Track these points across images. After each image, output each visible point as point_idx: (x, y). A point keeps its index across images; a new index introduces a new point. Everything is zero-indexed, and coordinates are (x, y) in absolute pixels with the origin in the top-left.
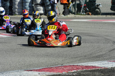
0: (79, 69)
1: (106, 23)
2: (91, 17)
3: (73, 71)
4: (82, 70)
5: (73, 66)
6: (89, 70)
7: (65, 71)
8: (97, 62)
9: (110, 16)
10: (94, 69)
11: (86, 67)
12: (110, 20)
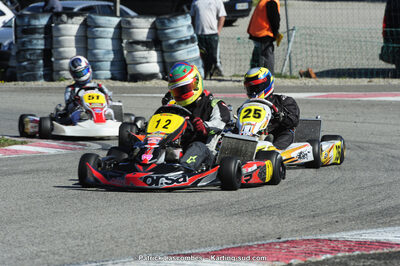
0: (339, 251)
1: (372, 104)
2: (317, 84)
3: (323, 257)
4: (351, 254)
5: (318, 240)
6: (371, 252)
7: (296, 256)
8: (389, 229)
9: (381, 80)
10: (386, 250)
11: (360, 244)
12: (386, 95)
